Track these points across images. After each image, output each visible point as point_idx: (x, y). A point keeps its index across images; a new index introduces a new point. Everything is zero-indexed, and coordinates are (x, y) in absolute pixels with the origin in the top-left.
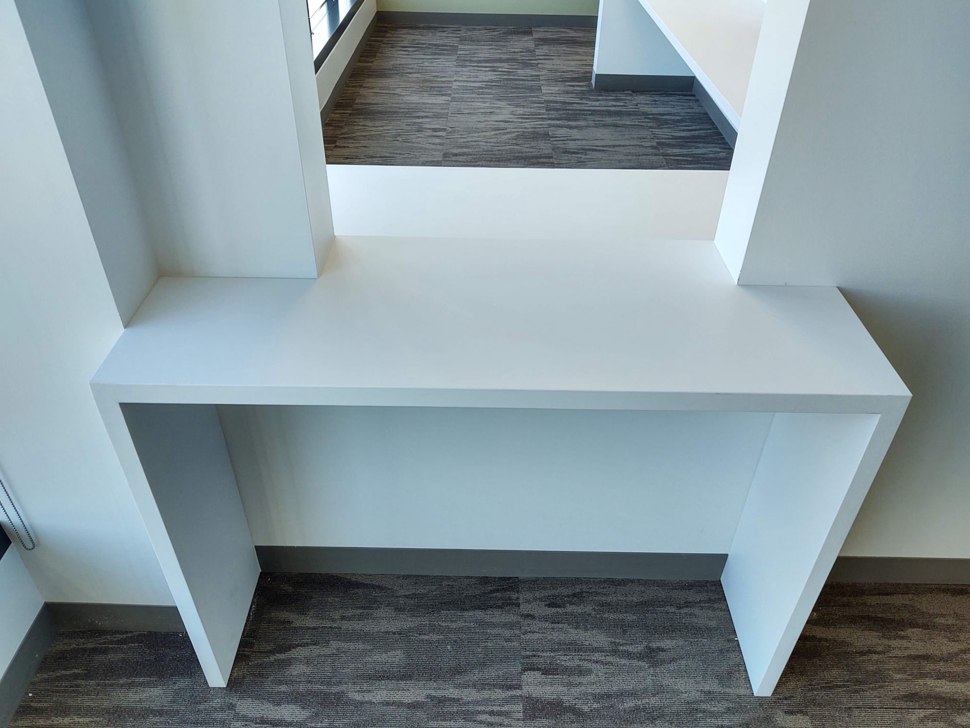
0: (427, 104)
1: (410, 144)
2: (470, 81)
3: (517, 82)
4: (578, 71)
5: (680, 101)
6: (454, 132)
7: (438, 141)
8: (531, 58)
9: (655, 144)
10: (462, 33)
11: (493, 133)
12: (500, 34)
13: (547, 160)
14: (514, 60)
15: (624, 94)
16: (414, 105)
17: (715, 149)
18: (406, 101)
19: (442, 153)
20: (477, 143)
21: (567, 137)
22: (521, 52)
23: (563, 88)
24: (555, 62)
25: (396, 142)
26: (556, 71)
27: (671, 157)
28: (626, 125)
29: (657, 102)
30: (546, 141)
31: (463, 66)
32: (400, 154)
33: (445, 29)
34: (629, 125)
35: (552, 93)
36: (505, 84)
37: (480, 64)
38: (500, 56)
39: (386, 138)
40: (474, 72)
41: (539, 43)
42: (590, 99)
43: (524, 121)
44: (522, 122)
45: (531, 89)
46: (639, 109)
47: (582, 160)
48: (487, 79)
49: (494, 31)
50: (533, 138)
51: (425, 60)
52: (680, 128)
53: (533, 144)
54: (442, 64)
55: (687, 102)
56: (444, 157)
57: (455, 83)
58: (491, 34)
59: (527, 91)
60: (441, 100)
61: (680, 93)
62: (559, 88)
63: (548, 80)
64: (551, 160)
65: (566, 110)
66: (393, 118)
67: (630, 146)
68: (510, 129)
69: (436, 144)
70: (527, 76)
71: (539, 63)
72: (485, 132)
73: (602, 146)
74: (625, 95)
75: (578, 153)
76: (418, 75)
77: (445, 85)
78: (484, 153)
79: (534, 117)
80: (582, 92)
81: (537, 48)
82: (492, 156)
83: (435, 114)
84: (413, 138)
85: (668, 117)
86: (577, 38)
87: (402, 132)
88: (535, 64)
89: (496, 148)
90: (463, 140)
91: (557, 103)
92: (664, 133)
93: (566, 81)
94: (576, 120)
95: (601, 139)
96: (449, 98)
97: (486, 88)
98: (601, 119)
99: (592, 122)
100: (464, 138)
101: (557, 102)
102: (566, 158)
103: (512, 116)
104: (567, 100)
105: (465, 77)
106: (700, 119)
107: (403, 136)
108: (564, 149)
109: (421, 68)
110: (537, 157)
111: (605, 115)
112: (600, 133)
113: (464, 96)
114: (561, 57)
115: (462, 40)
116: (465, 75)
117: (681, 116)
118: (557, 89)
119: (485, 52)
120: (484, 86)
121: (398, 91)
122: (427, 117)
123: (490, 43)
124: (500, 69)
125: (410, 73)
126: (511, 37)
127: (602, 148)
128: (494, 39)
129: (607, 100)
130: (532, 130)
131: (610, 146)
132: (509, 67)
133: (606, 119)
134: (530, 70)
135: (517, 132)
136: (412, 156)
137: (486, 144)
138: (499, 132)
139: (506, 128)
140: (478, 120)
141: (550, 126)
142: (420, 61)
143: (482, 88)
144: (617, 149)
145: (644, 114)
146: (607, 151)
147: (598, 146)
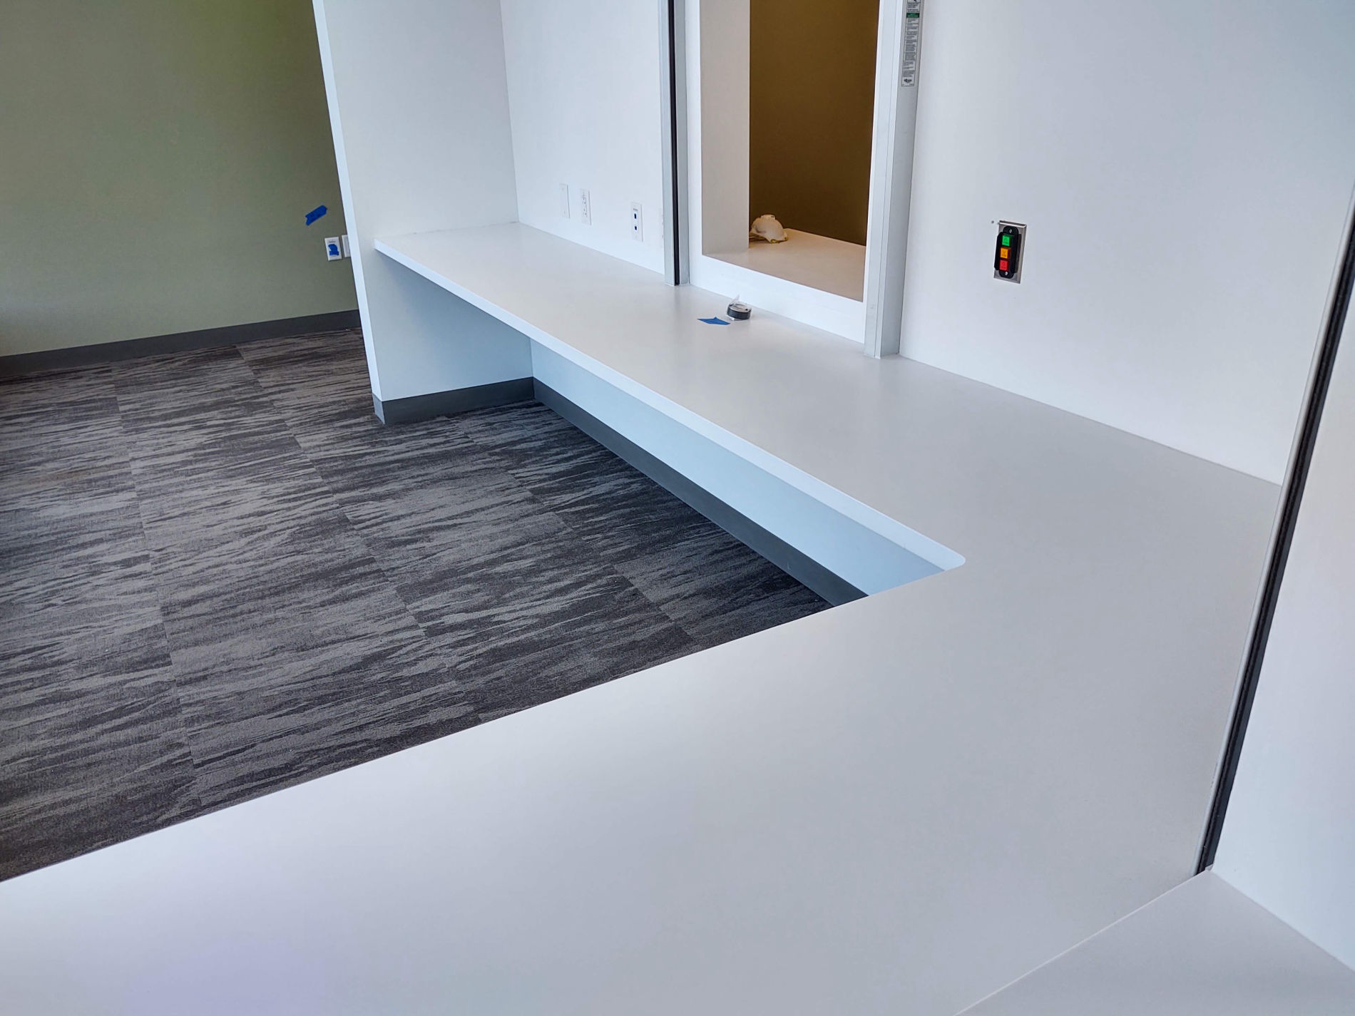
0: (92, 515)
1: (84, 606)
2: (163, 455)
3: (251, 439)
4: (344, 401)
5: (527, 416)
6: (167, 557)
7: (140, 584)
8: (255, 394)
9: (529, 494)
10: (116, 375)
11: (244, 541)
12: (185, 364)
13: (367, 569)
14: (227, 403)
15: (437, 422)
16: (67, 524)
17: (621, 481)
18: (48, 519)
19: (158, 608)
20: (221, 568)
21: (380, 516)
22: (234, 387)
23: (332, 434)
24: (298, 393)
25: (49, 609)
26: (309, 407)
27: (566, 510)
28: (467, 472)
29: (494, 425)
30: (349, 533)
31: (137, 431)
32: (69, 633)
33: (80, 374)
34: (471, 472)
35: (319, 446)
36: (229, 446)
37: (168, 422)
38: (199, 401)
39: (27, 606)
40: (163, 438)
41: (258, 367)
42: (386, 442)
43: (291, 505)
44: (289, 509)
45: (279, 446)
46: (472, 442)
47: (428, 552)
48: (192, 444)
49: (173, 362)
50: (322, 532)
51: (61, 434)
52: (550, 459)
53: (328, 543)
54: (97, 434)
55: (538, 417)
56: (164, 615)
57: (133, 465)
58: (169, 368)
59: (273, 450)
60: (116, 501)
61: (520, 404)
62: (327, 435)
63: (301, 424)
64: (374, 566)
65: (356, 469)
66: (30, 561)
67: (492, 506)
68: (274, 526)
69: (139, 592)
70: (263, 426)
71: (274, 400)
72: (228, 542)
73: (450, 518)
74: (438, 424)
75: (415, 541)
76: (56, 465)
77: (117, 472)
78: (242, 585)
79: (306, 493)
80: (369, 434)
81: (259, 375)
82: (261, 587)
83: (116, 531)
84: (86, 592)
85: (524, 446)
86: (318, 350)
87: (59, 584)
88: (267, 402)
89: (262, 568)
90: (191, 569)
91: (336, 461)
92: (531, 471)
93: (331, 421)
94: (383, 483)
95: (442, 507)
96: (134, 495)
97: (196, 461)
98: (423, 472)
99: (411, 481)
100: (191, 565)
101: (334, 459)
102: (397, 555)
103: (265, 501)
104: (350, 451)
105: (148, 448)
106: (571, 438)
107: (62, 593)
108: (386, 539)
109: (56, 450)
110: (346, 567)
111: (426, 463)
112: (432, 496)
113: (161, 483)
114: (306, 383)
115: (121, 386)
116: (147, 446)
117: (541, 440)
118: (324, 436)
119: (169, 399)
120: (191, 458)
121: (23, 503)
122: (101, 541)
123: (173, 382)
124: (209, 423)
125: (39, 464)
126: (206, 367)
127: (450, 523)
128: (179, 374)
129: (415, 438)
130: (314, 517)
131: (462, 514)
132: (224, 416)
133: (431, 470)
134: (263, 415)
135: (288, 528)
136: (96, 630)
137: (239, 566)
138: (256, 536)
139: (266, 526)
140: (205, 523)
141: (343, 503)
142: (52, 438)
143: (190, 462)
144: (474, 518)
145: (485, 448)
146: (460, 524)
147: (440, 520)
